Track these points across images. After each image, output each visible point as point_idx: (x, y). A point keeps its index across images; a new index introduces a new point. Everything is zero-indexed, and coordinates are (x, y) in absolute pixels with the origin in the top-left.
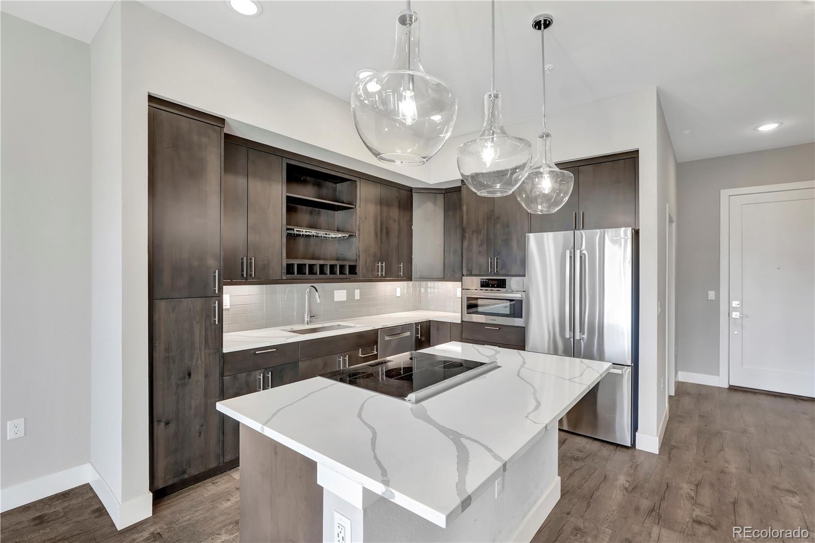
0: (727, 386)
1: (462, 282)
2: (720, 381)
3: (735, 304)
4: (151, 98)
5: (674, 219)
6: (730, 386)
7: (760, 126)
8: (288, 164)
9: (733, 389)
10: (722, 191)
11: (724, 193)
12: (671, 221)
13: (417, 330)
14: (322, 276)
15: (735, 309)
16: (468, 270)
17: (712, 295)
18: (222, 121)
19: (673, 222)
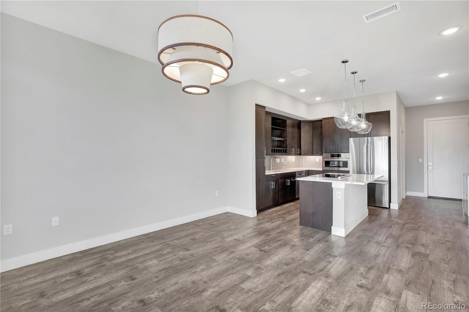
0: (427, 196)
1: (323, 155)
2: (424, 194)
3: (430, 164)
4: (256, 105)
5: (404, 130)
6: (428, 196)
7: (436, 98)
8: (272, 117)
9: (429, 197)
10: (424, 119)
11: (425, 120)
12: (402, 132)
13: (306, 173)
14: (279, 153)
15: (430, 166)
16: (325, 151)
17: (420, 160)
18: (265, 107)
19: (404, 132)
